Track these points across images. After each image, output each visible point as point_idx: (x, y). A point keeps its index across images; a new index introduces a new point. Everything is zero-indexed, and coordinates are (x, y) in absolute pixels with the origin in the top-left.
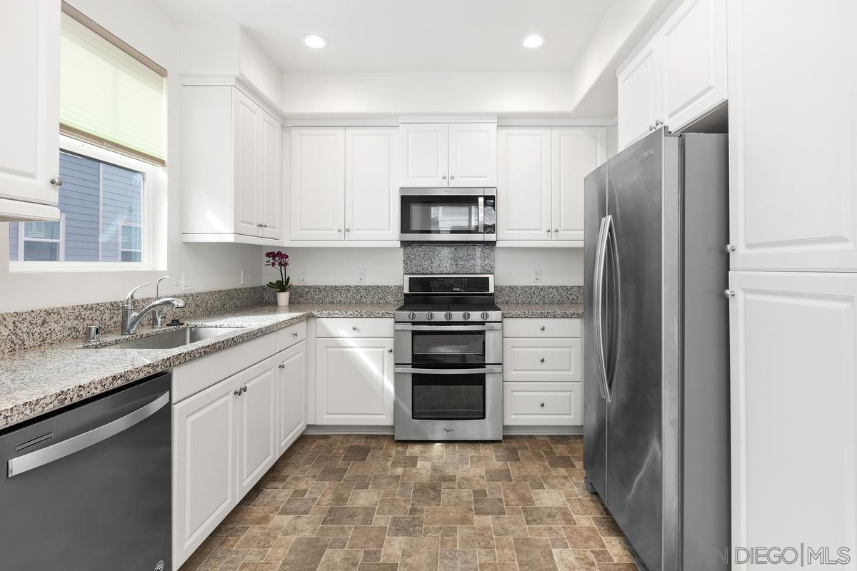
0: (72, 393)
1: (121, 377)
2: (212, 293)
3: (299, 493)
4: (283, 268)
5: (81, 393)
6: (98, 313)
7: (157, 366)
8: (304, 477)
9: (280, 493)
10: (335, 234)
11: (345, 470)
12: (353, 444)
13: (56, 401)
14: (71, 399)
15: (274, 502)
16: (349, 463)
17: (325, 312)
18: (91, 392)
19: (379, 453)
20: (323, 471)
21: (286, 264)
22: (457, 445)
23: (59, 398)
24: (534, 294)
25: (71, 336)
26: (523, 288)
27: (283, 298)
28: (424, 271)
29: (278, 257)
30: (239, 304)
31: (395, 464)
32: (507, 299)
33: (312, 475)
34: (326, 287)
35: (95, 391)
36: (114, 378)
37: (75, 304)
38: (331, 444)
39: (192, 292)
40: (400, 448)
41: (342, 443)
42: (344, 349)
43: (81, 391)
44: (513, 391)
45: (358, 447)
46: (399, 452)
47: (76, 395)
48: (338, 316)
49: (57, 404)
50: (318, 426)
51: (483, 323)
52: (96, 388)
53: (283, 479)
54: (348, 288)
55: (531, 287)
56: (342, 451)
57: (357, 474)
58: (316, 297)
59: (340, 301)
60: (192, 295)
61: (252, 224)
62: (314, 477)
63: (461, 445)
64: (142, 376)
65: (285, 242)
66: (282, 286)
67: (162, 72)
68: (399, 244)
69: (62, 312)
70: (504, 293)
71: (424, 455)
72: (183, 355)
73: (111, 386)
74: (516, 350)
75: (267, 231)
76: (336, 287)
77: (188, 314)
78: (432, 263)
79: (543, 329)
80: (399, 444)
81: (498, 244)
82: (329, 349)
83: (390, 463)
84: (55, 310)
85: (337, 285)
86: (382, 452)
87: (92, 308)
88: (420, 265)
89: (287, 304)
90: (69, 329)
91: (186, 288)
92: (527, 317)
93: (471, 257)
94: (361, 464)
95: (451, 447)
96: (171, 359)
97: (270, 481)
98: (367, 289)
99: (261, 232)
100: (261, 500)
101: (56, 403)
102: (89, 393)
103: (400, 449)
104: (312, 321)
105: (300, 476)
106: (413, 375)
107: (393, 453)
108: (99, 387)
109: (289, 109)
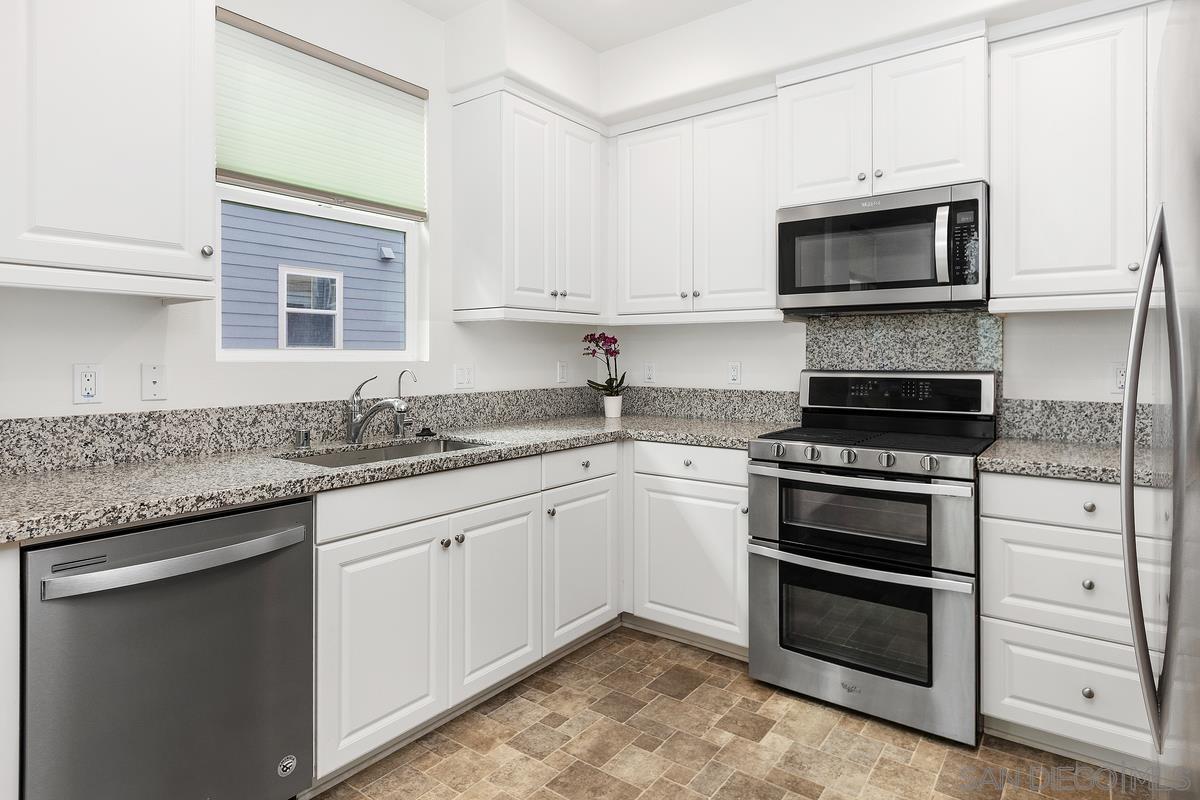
0: (128, 511)
1: (211, 498)
2: (503, 395)
3: (556, 719)
4: (611, 359)
5: (144, 513)
6: (326, 413)
7: (278, 489)
8: (578, 696)
9: (530, 710)
10: (677, 303)
11: (641, 705)
12: (682, 664)
13: (105, 518)
14: (128, 519)
15: (515, 722)
16: (656, 695)
17: (645, 432)
18: (160, 513)
19: (713, 693)
20: (609, 696)
21: (615, 353)
22: (867, 724)
23: (109, 515)
24: (1111, 421)
25: (290, 440)
26: (1080, 407)
27: (613, 405)
28: (845, 367)
29: (603, 341)
30: (550, 411)
31: (724, 724)
32: (1035, 430)
33: (590, 696)
34: (681, 390)
35: (167, 513)
36: (200, 499)
37: (294, 402)
38: (651, 653)
39: (468, 392)
40: (755, 694)
41: (668, 657)
42: (675, 498)
43: (143, 510)
44: (1008, 642)
45: (688, 671)
46: (748, 701)
47: (136, 514)
48: (663, 439)
49: (105, 522)
50: (636, 617)
51: (926, 479)
52: (169, 509)
53: (550, 690)
54: (713, 394)
55: (1102, 407)
56: (658, 670)
57: (653, 719)
58: (667, 406)
59: (702, 415)
60: (468, 396)
61: (542, 292)
62: (591, 700)
63: (877, 726)
64: (249, 499)
65: (609, 318)
66: (612, 388)
67: (420, 94)
68: (781, 316)
69: (278, 410)
70: (1029, 416)
71: (790, 723)
72: (326, 479)
73: (195, 509)
74: (1015, 548)
75: (570, 303)
76: (695, 390)
77: (462, 422)
78: (861, 350)
79: (1092, 509)
80: (757, 687)
81: (994, 307)
82: (652, 494)
83: (719, 717)
84: (269, 408)
85: (697, 387)
86: (718, 691)
87: (317, 407)
88: (838, 355)
89: (619, 416)
90: (287, 431)
91: (460, 386)
92: (1045, 476)
93: (944, 337)
94: (670, 702)
95: (854, 722)
96: (304, 483)
97: (534, 686)
98: (744, 396)
99: (559, 303)
100: (504, 711)
101: (104, 520)
102: (156, 514)
103: (754, 696)
104: (628, 446)
105: (575, 692)
106: (782, 563)
107: (737, 700)
108: (174, 508)
109: (605, 109)
